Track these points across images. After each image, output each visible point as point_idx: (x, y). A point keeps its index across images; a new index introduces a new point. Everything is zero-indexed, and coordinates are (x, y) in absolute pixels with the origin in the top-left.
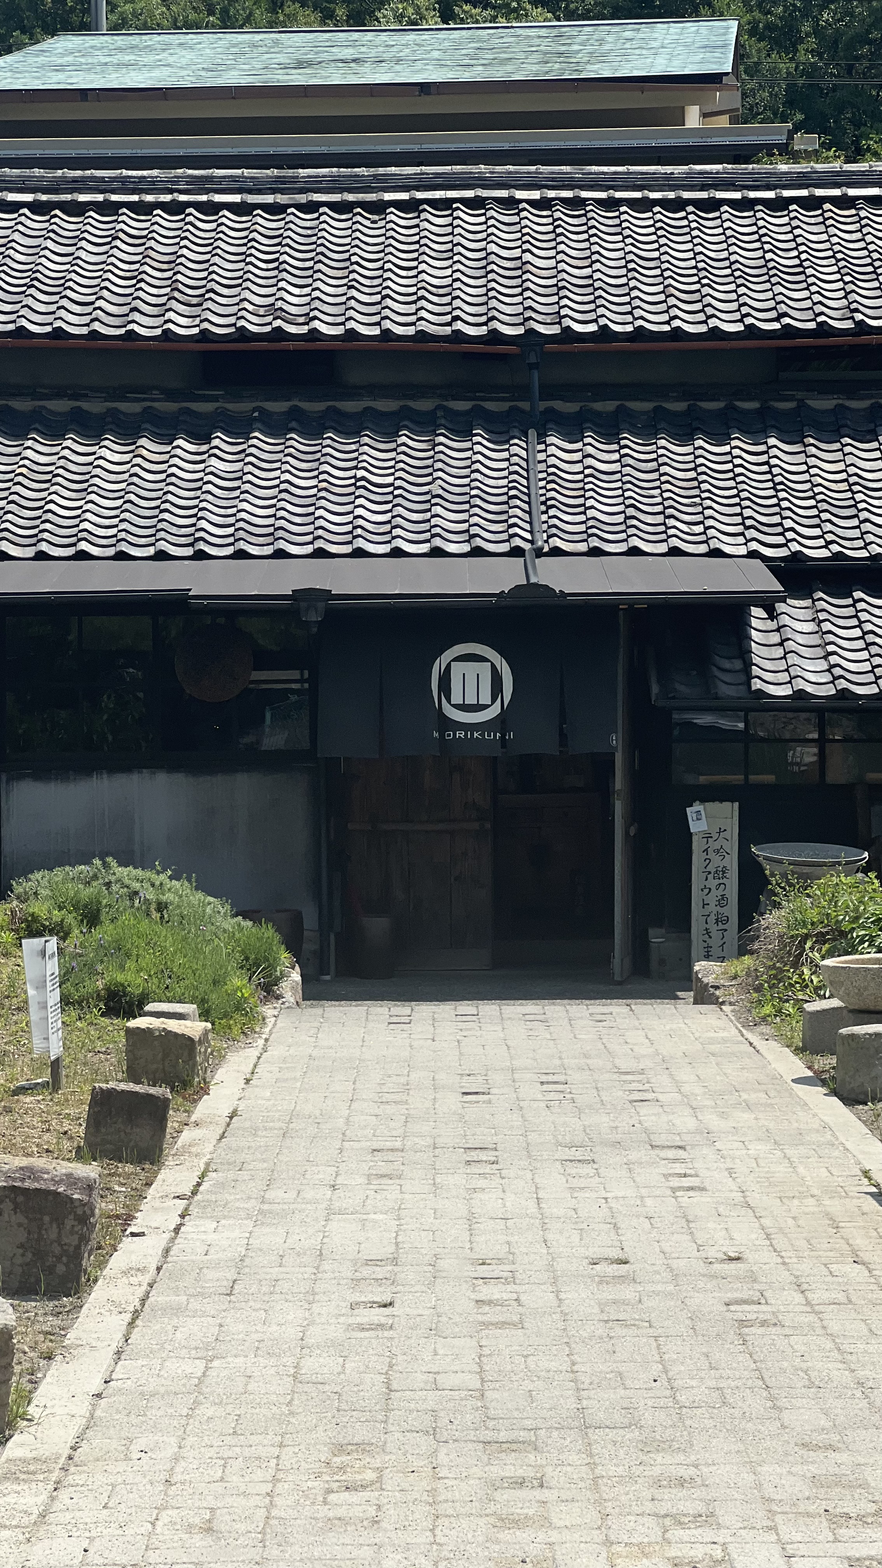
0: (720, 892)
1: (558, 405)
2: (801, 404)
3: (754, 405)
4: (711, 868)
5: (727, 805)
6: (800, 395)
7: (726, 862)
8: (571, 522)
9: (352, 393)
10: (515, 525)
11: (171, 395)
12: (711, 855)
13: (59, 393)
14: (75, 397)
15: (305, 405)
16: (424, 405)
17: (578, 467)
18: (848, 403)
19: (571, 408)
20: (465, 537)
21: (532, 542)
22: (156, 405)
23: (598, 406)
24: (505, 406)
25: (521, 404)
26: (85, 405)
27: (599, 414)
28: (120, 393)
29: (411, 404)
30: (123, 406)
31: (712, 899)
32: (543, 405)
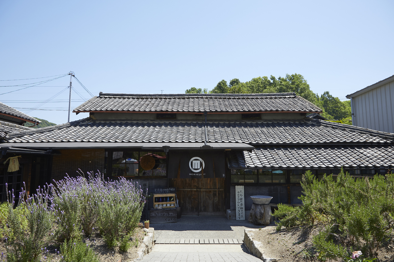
0: (241, 203)
1: (209, 122)
2: (246, 122)
3: (239, 123)
4: (239, 198)
5: (242, 186)
6: (245, 121)
7: (242, 197)
8: (212, 138)
9: (179, 120)
10: (203, 138)
11: (151, 120)
12: (239, 196)
13: (135, 120)
14: (137, 121)
15: (171, 122)
16: (189, 122)
17: (213, 130)
18: (253, 122)
19: (211, 123)
20: (195, 140)
21: (206, 140)
22: (149, 122)
23: (215, 122)
24: (201, 122)
25: (204, 122)
26: (139, 122)
27: (215, 124)
28: (144, 120)
29: (187, 122)
30: (144, 122)
31: (240, 204)
32: (207, 122)
